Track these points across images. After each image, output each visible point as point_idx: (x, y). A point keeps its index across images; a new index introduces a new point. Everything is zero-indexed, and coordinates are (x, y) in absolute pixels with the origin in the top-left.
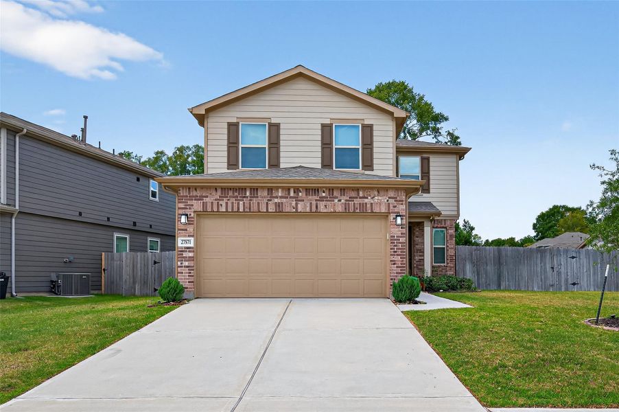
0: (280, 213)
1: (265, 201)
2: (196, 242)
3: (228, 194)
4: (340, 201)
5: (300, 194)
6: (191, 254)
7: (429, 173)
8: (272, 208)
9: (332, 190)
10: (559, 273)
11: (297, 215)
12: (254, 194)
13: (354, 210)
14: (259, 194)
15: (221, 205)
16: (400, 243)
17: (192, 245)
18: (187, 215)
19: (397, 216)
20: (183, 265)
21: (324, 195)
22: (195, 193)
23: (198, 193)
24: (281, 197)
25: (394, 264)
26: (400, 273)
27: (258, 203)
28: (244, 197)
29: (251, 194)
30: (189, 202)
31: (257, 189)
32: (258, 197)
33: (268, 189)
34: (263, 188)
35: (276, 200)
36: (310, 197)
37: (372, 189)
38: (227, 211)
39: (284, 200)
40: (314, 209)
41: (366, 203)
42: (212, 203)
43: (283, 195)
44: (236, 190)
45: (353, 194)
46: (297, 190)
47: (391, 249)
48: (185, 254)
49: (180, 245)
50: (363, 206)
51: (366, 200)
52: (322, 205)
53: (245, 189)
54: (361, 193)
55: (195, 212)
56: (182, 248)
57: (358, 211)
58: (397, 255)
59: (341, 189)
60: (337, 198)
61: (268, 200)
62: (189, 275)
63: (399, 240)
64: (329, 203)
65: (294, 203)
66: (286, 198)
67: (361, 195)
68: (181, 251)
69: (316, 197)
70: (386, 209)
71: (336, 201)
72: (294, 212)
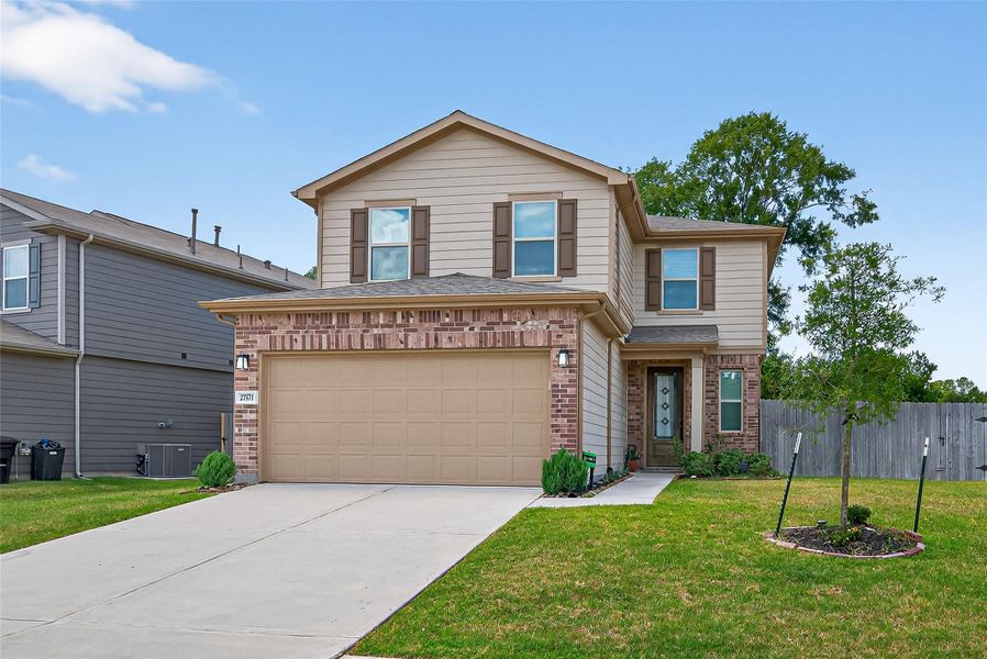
0: (381, 350)
1: (360, 330)
2: (263, 398)
3: (306, 323)
4: (472, 329)
6: (253, 416)
7: (713, 275)
8: (369, 344)
9: (461, 312)
10: (955, 448)
11: (406, 353)
12: (343, 322)
13: (494, 343)
14: (351, 322)
15: (296, 340)
16: (568, 396)
17: (254, 402)
18: (247, 357)
19: (560, 352)
20: (242, 431)
21: (447, 320)
22: (259, 323)
23: (264, 323)
24: (383, 326)
25: (557, 431)
27: (350, 336)
28: (329, 327)
29: (338, 321)
30: (251, 337)
31: (348, 314)
32: (348, 327)
33: (364, 314)
34: (356, 312)
35: (375, 331)
36: (427, 325)
37: (523, 308)
38: (304, 350)
39: (387, 330)
40: (432, 345)
41: (513, 332)
42: (283, 337)
43: (386, 322)
44: (318, 316)
45: (494, 318)
46: (407, 314)
47: (552, 406)
48: (244, 416)
49: (238, 401)
50: (508, 336)
51: (514, 328)
52: (444, 336)
53: (331, 314)
54: (505, 315)
55: (259, 352)
56: (240, 406)
57: (501, 345)
58: (563, 416)
59: (474, 311)
60: (467, 324)
61: (364, 331)
62: (250, 449)
63: (566, 391)
64: (455, 333)
65: (401, 335)
66: (391, 327)
67: (505, 319)
68: (239, 412)
69: (436, 325)
70: (544, 341)
71: (467, 329)
72: (402, 349)
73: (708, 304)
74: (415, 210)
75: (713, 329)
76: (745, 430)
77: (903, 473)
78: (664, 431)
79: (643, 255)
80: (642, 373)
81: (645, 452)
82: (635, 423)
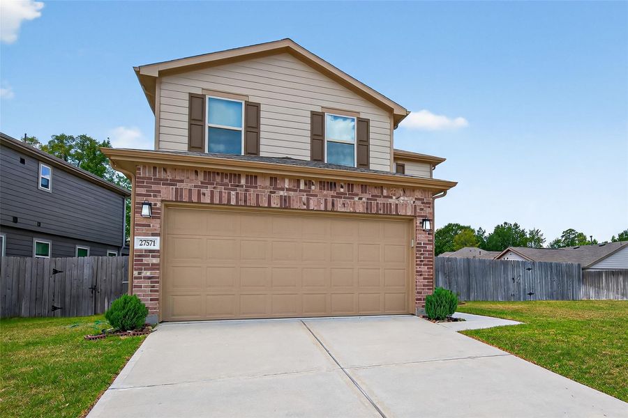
0: (286, 209)
1: (267, 192)
2: (163, 243)
3: (214, 180)
4: (360, 199)
5: (313, 187)
6: (155, 261)
8: (275, 203)
9: (352, 185)
10: (519, 284)
11: (308, 213)
12: (251, 183)
13: (377, 211)
14: (259, 183)
15: (204, 194)
16: (428, 251)
17: (157, 247)
19: (424, 220)
20: (143, 275)
21: (342, 190)
22: (163, 175)
23: (169, 176)
24: (288, 190)
25: (421, 275)
26: (427, 286)
28: (238, 186)
29: (247, 182)
30: (154, 187)
31: (256, 177)
32: (256, 187)
33: (271, 178)
34: (264, 175)
35: (282, 193)
36: (325, 192)
37: (397, 187)
38: (212, 203)
39: (292, 193)
40: (329, 208)
41: (390, 204)
42: (190, 190)
43: (291, 187)
44: (226, 175)
45: (376, 192)
46: (309, 183)
47: (417, 258)
48: (145, 260)
49: (137, 247)
50: (387, 207)
51: (390, 201)
52: (339, 202)
53: (239, 175)
54: (385, 191)
55: (162, 201)
56: (140, 251)
57: (382, 212)
58: (424, 265)
59: (362, 185)
60: (357, 195)
61: (271, 192)
62: (151, 291)
63: (426, 247)
64: (348, 201)
65: (304, 198)
66: (295, 191)
67: (385, 194)
68: (140, 256)
69: (332, 193)
70: (412, 212)
71: (356, 199)
72: (305, 210)
74: (248, 104)
77: (498, 298)
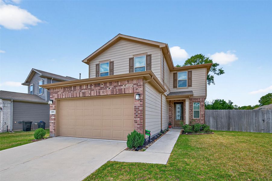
0: (85, 98)
3: (66, 90)
6: (54, 117)
7: (191, 78)
8: (81, 95)
9: (106, 82)
10: (268, 123)
11: (91, 98)
12: (75, 89)
13: (116, 93)
14: (77, 89)
15: (63, 95)
16: (140, 110)
17: (55, 113)
18: (52, 100)
20: (52, 122)
21: (102, 86)
22: (55, 91)
25: (136, 123)
26: (139, 128)
28: (71, 91)
29: (73, 89)
30: (54, 95)
31: (76, 86)
33: (80, 85)
34: (78, 85)
35: (83, 91)
36: (96, 88)
37: (124, 80)
38: (65, 98)
39: (86, 91)
40: (98, 94)
41: (122, 89)
44: (69, 87)
45: (115, 84)
46: (91, 85)
47: (135, 114)
49: (51, 113)
50: (120, 90)
51: (122, 87)
52: (101, 91)
54: (119, 83)
55: (55, 99)
57: (118, 93)
58: (138, 117)
59: (110, 82)
60: (108, 87)
61: (80, 91)
62: (53, 127)
63: (139, 108)
64: (104, 90)
65: (90, 92)
66: (87, 89)
67: (119, 85)
68: (51, 116)
69: (99, 88)
70: (132, 91)
71: (108, 89)
72: (90, 96)
73: (190, 86)
74: (111, 62)
75: (192, 91)
76: (200, 118)
77: (250, 130)
78: (178, 118)
79: (173, 74)
80: (173, 104)
81: (173, 123)
82: (171, 116)
